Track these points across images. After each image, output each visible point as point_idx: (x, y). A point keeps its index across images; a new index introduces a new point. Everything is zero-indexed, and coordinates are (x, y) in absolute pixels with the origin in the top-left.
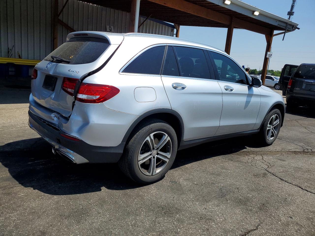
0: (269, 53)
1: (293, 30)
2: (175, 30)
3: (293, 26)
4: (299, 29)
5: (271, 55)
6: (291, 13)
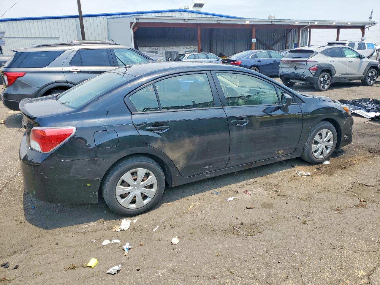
0: (363, 38)
1: (375, 25)
2: (309, 30)
3: (374, 23)
4: (377, 24)
5: (365, 38)
6: (371, 18)
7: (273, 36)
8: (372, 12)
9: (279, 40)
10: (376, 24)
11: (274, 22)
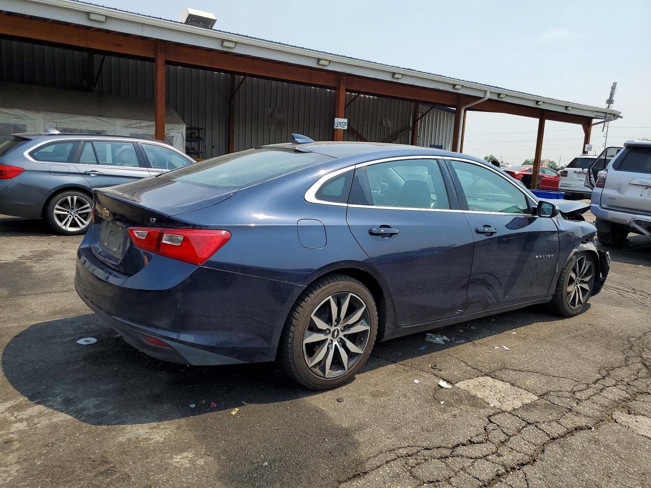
0: (587, 146)
1: (615, 119)
3: (614, 115)
4: (621, 117)
5: (590, 149)
6: (610, 101)
7: (384, 124)
8: (613, 88)
9: (396, 134)
10: (618, 117)
11: (400, 76)
